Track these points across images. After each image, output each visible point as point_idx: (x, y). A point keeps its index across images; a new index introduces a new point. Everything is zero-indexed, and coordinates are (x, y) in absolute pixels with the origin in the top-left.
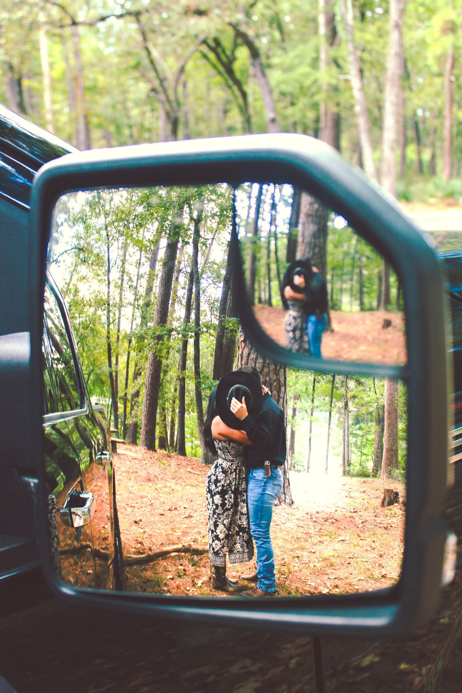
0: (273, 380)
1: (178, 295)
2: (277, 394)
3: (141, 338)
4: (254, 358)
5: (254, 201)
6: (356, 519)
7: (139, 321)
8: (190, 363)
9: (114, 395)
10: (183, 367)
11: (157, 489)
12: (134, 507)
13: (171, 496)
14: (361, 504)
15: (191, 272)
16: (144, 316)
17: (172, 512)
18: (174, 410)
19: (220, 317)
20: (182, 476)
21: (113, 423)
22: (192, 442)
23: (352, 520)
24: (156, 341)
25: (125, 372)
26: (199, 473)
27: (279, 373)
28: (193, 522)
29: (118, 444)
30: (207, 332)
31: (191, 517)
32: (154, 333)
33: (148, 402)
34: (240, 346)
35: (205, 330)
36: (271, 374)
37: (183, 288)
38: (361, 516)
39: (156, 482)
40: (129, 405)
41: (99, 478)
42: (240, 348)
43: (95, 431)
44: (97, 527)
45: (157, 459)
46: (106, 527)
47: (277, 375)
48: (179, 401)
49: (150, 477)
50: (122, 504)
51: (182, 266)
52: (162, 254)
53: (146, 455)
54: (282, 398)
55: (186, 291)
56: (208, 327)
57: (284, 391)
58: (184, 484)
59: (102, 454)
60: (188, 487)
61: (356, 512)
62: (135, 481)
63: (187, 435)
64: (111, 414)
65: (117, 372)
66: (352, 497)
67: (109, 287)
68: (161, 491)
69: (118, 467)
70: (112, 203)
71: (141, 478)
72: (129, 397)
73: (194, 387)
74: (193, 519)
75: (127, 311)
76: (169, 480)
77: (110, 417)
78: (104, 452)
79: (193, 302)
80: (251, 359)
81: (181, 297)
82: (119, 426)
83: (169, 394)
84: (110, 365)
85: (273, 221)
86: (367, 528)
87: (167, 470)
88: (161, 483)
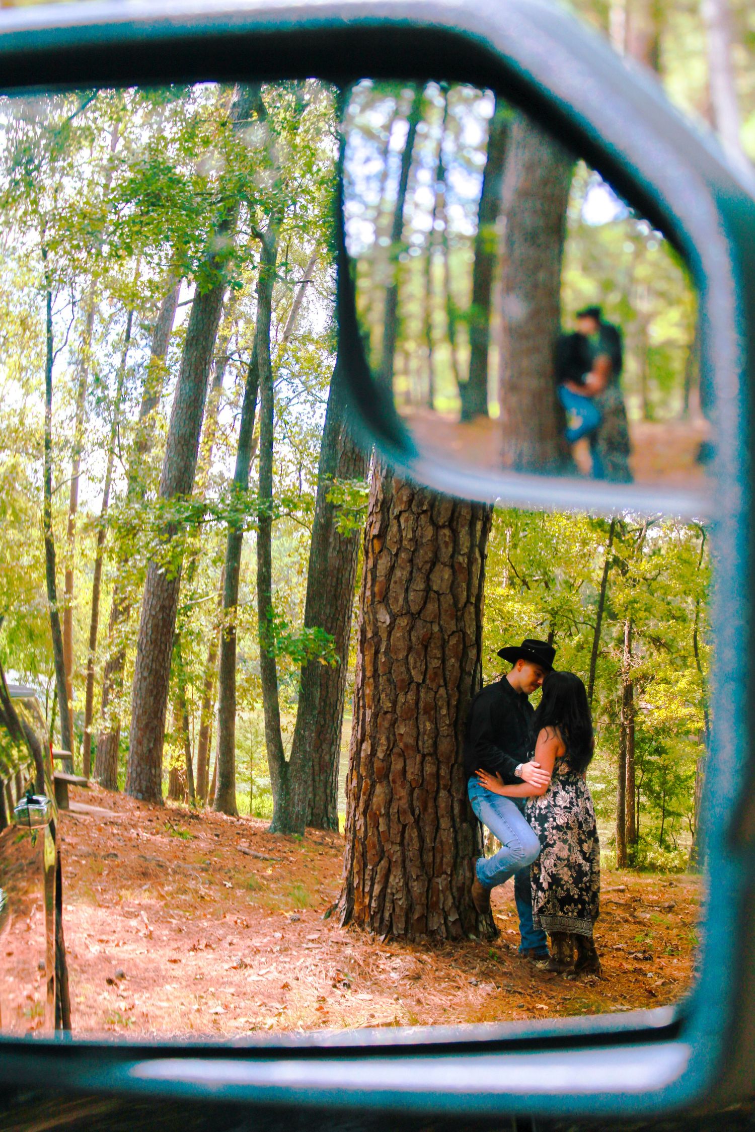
0: (449, 633)
1: (221, 422)
2: (457, 665)
3: (129, 530)
4: (404, 578)
5: (395, 163)
6: (650, 974)
7: (122, 486)
8: (248, 590)
9: (62, 669)
10: (231, 598)
11: (162, 896)
12: (107, 942)
13: (198, 913)
14: (661, 939)
15: (252, 363)
16: (133, 474)
17: (200, 954)
18: (207, 705)
19: (320, 479)
20: (224, 863)
21: (60, 737)
22: (252, 781)
23: (640, 978)
24: (167, 536)
25: (88, 610)
26: (267, 856)
27: (463, 614)
28: (249, 979)
29: (71, 787)
30: (288, 514)
31: (246, 966)
32: (160, 517)
33: (144, 684)
34: (370, 550)
35: (283, 510)
36: (443, 616)
37: (230, 404)
38: (661, 969)
39: (163, 880)
40: (97, 690)
41: (22, 870)
42: (370, 555)
43: (15, 753)
44: (11, 996)
45: (165, 824)
46: (37, 996)
47: (459, 619)
48: (222, 683)
49: (147, 868)
50: (79, 935)
51: (232, 347)
52: (182, 317)
53: (137, 813)
54: (469, 673)
55: (240, 411)
56: (290, 503)
57: (474, 658)
58: (229, 885)
59: (31, 801)
60: (239, 892)
61: (650, 958)
62: (111, 877)
63: (240, 767)
64: (54, 714)
65: (68, 611)
66: (640, 923)
67: (49, 402)
68: (173, 902)
69: (69, 844)
70: (60, 196)
71: (125, 870)
72: (98, 670)
73: (259, 651)
74: (250, 971)
75: (96, 461)
76: (195, 873)
77: (53, 720)
78: (35, 797)
79: (256, 439)
80: (395, 582)
81: (227, 426)
82: (75, 744)
83: (197, 666)
84: (52, 596)
85: (438, 210)
86: (675, 996)
87: (189, 850)
88: (174, 881)
